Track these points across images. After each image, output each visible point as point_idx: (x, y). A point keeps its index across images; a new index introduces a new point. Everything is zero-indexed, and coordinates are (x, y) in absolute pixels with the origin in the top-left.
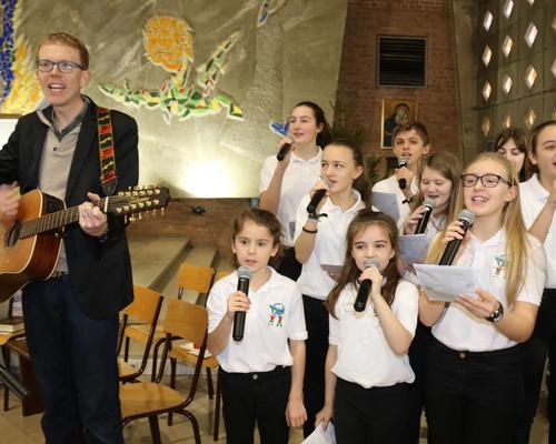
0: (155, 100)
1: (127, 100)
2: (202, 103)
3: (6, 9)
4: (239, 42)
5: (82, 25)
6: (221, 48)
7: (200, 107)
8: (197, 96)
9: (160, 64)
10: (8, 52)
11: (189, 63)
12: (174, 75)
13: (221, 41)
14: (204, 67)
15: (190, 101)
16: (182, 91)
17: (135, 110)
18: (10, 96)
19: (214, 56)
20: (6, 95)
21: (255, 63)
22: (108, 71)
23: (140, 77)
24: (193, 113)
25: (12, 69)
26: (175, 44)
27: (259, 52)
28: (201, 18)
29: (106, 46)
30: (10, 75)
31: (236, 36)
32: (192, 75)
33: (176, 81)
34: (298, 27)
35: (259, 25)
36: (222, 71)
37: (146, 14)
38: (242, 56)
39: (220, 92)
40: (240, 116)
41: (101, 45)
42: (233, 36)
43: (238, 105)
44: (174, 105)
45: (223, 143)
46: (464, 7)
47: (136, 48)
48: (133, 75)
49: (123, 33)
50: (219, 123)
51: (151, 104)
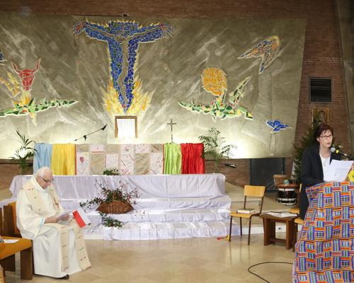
0: (208, 109)
1: (193, 109)
2: (232, 111)
3: (130, 63)
4: (250, 81)
5: (169, 71)
6: (241, 84)
7: (231, 113)
8: (229, 108)
9: (211, 92)
10: (130, 84)
11: (225, 91)
12: (218, 97)
13: (241, 81)
14: (233, 93)
15: (226, 110)
16: (222, 105)
17: (198, 115)
18: (131, 107)
19: (238, 88)
20: (128, 106)
21: (258, 92)
22: (183, 95)
23: (199, 98)
24: (227, 116)
25: (132, 93)
26: (218, 81)
27: (260, 87)
28: (231, 69)
29: (182, 82)
30: (131, 96)
31: (248, 78)
32: (226, 97)
33: (219, 101)
34: (279, 75)
35: (260, 73)
36: (242, 96)
37: (203, 66)
38: (252, 88)
39: (241, 106)
40: (251, 118)
41: (179, 82)
42: (247, 78)
43: (250, 112)
44: (218, 112)
45: (243, 131)
46: (349, 63)
47: (197, 83)
48: (196, 97)
49: (190, 76)
50: (241, 121)
51: (206, 112)
